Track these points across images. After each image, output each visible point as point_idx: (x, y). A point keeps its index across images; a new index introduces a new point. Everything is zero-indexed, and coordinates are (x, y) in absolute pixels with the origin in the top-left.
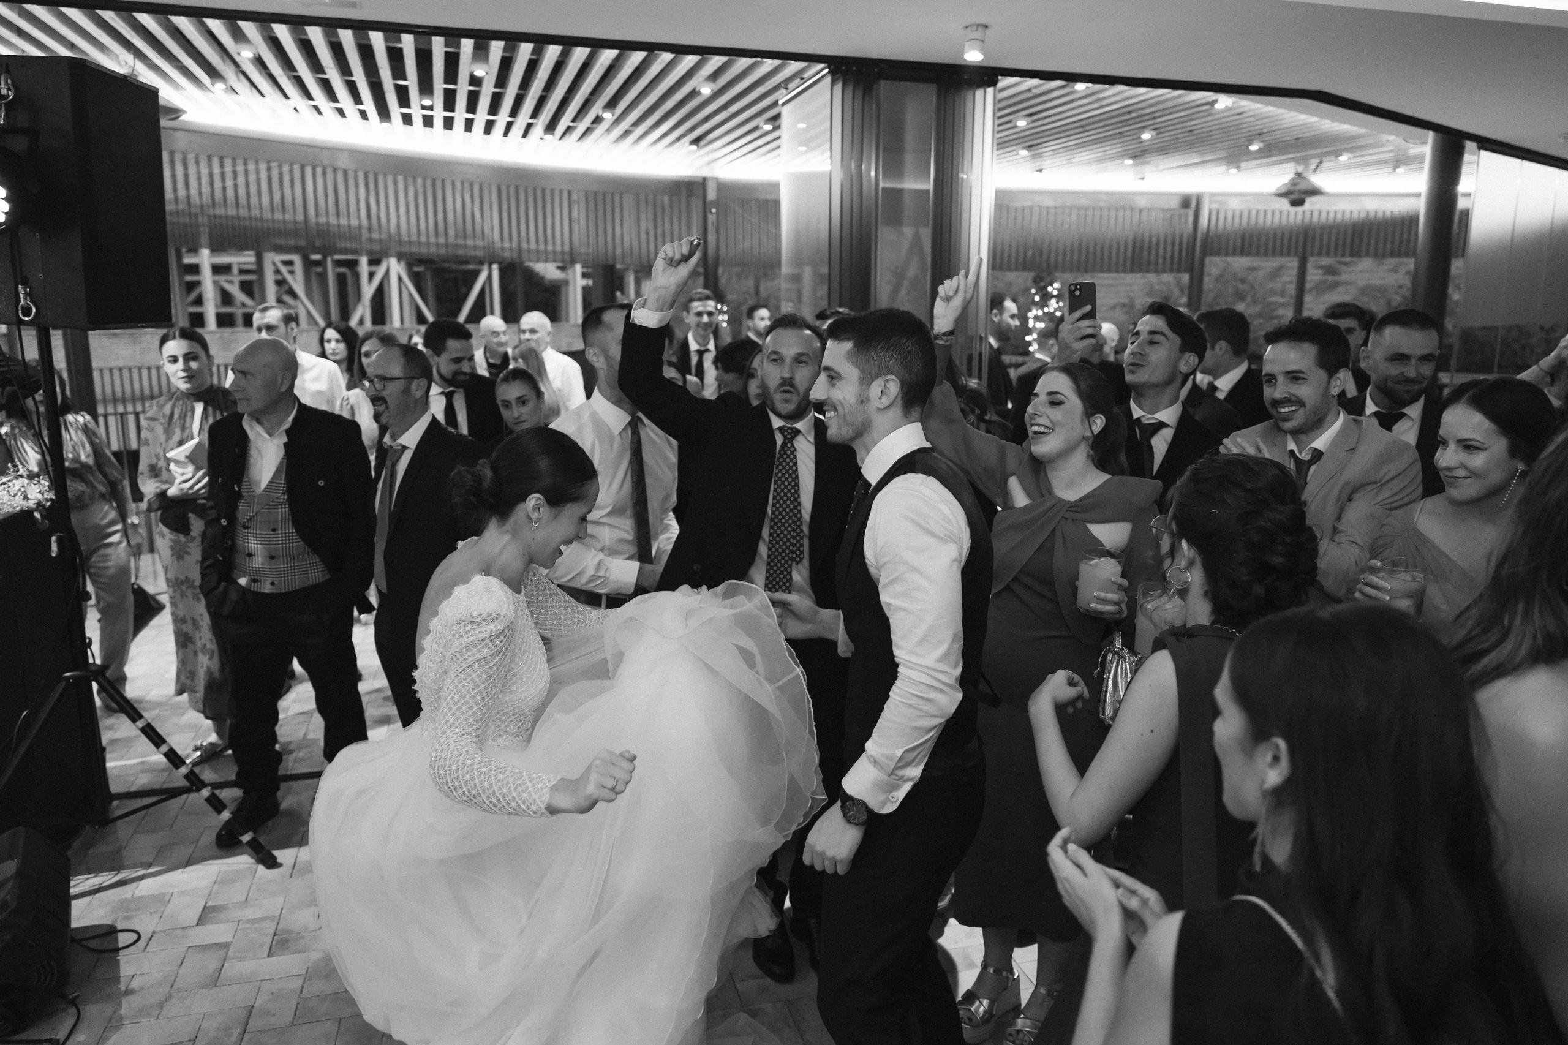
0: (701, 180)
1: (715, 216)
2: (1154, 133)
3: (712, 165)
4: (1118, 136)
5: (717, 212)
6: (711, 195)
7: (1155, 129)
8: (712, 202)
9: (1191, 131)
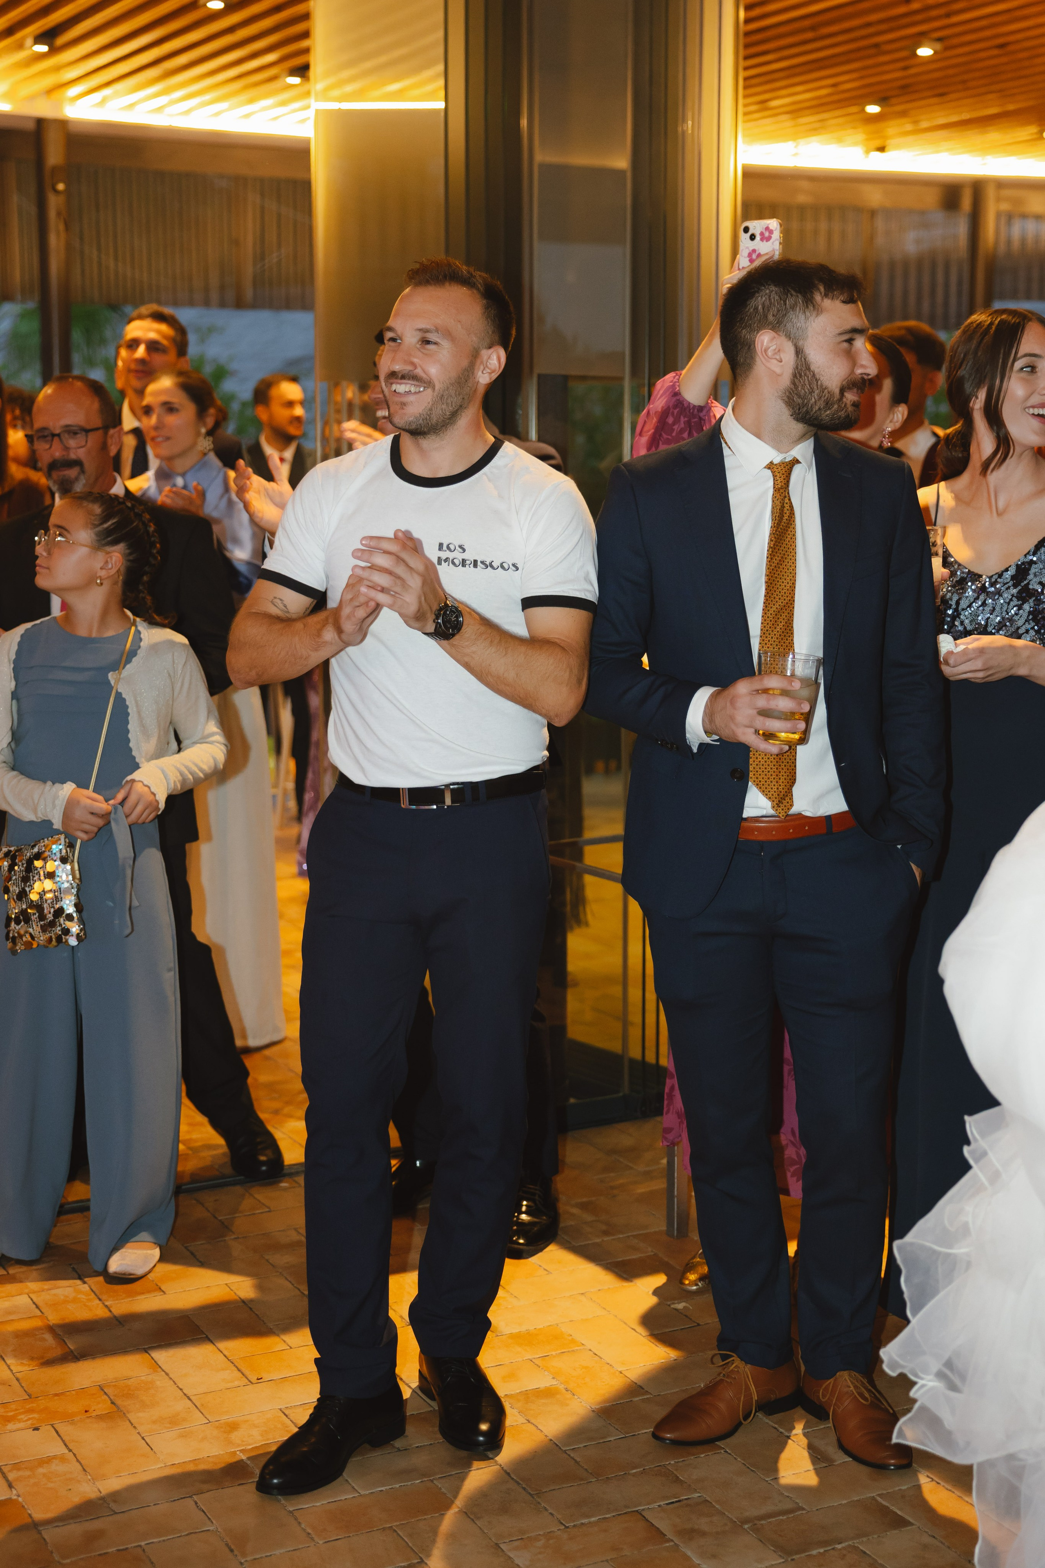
0: (31, 126)
1: (61, 199)
2: (938, 46)
3: (56, 95)
4: (872, 51)
5: (67, 191)
6: (54, 156)
7: (939, 40)
8: (54, 169)
9: (1002, 46)
